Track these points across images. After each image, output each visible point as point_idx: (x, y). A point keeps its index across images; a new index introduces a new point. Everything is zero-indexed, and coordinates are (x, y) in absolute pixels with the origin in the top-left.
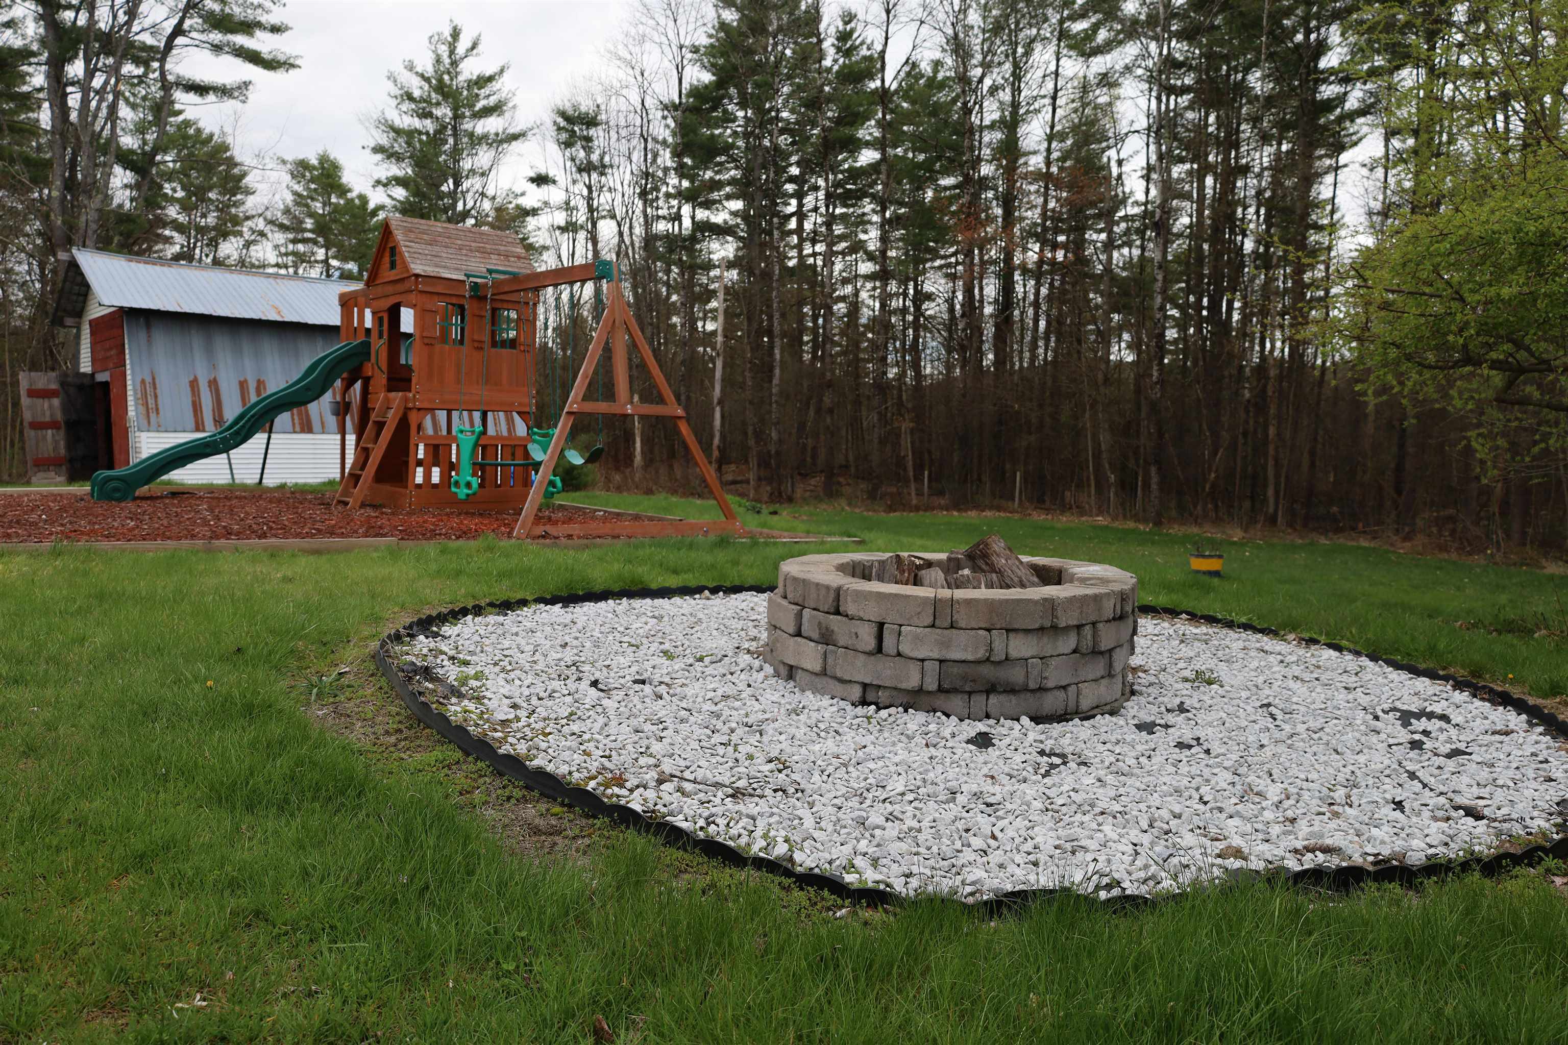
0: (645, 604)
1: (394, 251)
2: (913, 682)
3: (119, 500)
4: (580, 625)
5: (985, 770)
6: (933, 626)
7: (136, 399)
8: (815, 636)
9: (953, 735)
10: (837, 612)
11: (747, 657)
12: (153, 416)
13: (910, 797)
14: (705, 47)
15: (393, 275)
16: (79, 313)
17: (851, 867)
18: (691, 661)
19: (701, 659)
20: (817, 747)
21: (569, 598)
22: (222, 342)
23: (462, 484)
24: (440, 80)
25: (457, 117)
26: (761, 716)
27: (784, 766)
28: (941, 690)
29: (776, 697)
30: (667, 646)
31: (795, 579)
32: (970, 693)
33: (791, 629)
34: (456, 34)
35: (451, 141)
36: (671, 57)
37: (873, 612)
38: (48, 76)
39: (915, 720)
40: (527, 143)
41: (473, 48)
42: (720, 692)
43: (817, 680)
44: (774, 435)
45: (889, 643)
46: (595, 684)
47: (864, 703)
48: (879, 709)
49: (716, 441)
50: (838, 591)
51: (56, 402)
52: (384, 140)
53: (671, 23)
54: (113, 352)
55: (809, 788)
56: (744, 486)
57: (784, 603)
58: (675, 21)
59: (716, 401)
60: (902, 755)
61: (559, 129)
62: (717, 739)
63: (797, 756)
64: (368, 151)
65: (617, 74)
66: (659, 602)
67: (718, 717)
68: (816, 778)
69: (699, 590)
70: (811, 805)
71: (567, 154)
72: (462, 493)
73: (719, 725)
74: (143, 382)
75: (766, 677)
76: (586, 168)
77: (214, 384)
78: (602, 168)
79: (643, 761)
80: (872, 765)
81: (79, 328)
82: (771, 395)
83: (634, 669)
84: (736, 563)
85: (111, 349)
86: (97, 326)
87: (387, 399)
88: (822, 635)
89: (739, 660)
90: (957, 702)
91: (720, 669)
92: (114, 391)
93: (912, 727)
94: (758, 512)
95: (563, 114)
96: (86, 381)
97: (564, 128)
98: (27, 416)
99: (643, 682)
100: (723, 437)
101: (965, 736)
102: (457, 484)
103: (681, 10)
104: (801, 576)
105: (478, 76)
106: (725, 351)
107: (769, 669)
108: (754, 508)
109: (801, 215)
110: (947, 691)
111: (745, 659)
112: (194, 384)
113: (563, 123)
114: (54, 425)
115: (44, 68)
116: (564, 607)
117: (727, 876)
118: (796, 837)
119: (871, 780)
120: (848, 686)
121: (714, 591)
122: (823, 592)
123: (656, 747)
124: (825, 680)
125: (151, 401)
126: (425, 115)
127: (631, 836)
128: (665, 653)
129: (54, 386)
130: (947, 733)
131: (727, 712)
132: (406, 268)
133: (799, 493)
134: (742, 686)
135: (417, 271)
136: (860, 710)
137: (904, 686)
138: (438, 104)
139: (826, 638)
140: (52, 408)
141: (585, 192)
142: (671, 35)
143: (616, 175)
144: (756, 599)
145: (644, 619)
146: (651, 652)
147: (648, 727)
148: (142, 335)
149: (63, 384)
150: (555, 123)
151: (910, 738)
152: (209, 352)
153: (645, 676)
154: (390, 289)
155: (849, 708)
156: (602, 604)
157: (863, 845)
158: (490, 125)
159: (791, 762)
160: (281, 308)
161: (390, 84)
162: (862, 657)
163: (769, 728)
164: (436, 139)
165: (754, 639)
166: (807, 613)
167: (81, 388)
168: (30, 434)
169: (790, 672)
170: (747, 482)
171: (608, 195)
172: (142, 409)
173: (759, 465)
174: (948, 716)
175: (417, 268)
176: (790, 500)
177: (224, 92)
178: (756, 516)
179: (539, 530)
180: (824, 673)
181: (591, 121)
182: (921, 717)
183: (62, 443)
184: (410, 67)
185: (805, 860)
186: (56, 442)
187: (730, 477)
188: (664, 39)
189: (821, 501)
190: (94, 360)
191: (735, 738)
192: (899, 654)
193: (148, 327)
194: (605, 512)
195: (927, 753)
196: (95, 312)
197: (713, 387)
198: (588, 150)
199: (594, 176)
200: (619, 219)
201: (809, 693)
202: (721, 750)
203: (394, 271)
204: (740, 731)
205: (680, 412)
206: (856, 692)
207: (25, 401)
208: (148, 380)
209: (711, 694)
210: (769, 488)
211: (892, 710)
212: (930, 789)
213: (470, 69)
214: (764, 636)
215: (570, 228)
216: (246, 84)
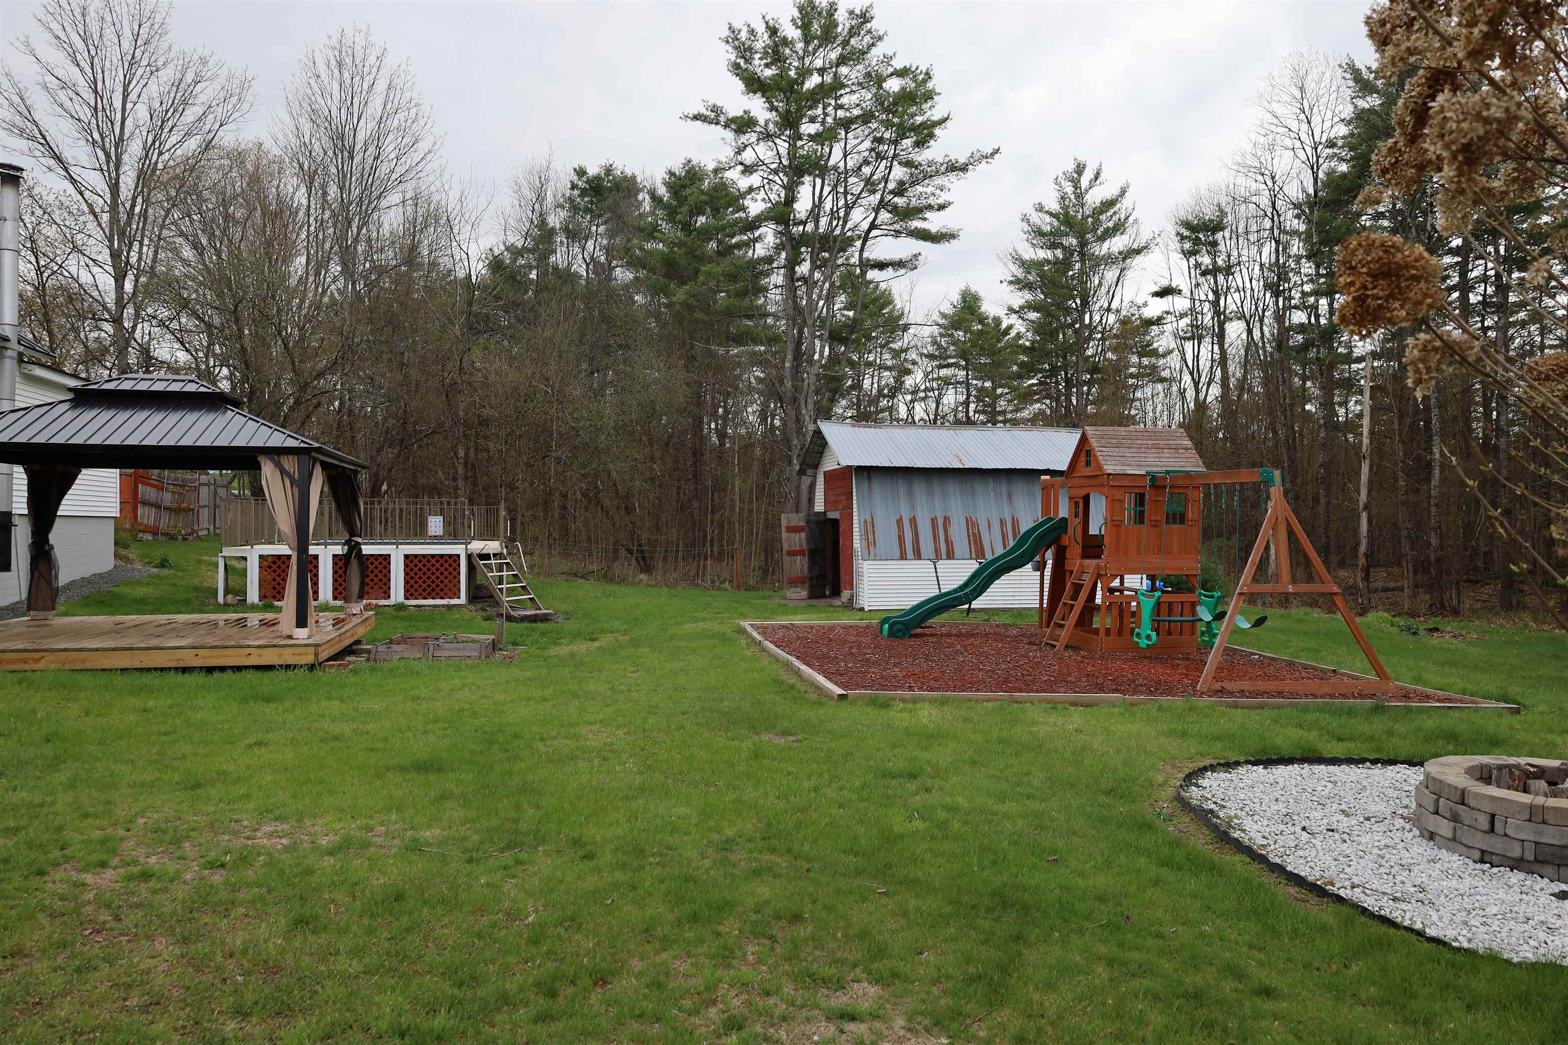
0: (1321, 770)
1: (1089, 453)
2: (1516, 852)
3: (902, 638)
4: (1281, 785)
5: (1556, 911)
6: (1530, 820)
7: (861, 535)
8: (1448, 815)
9: (1542, 889)
10: (1463, 804)
11: (1401, 821)
12: (872, 548)
13: (1500, 917)
14: (1344, 138)
15: (1088, 471)
16: (816, 466)
17: (1456, 940)
18: (1362, 819)
19: (1368, 819)
20: (1445, 883)
21: (1268, 762)
22: (919, 487)
23: (1143, 636)
24: (1067, 214)
25: (1083, 244)
26: (1410, 861)
27: (1423, 890)
28: (1536, 860)
29: (1421, 850)
30: (1344, 807)
31: (1434, 779)
32: (1559, 866)
33: (1432, 809)
34: (1080, 169)
35: (1078, 266)
36: (1304, 158)
37: (1488, 807)
38: (785, 276)
39: (1516, 877)
40: (1151, 255)
41: (1096, 178)
42: (1383, 843)
43: (1450, 843)
44: (1434, 541)
45: (1498, 826)
46: (1304, 829)
47: (1482, 861)
48: (1493, 866)
49: (1363, 548)
50: (1463, 791)
51: (803, 535)
52: (1020, 273)
53: (1305, 127)
54: (843, 498)
55: (1437, 903)
56: (1396, 593)
57: (1427, 792)
58: (1309, 123)
59: (1361, 506)
60: (1502, 894)
61: (1183, 238)
62: (1382, 870)
63: (1432, 886)
64: (1005, 284)
65: (1247, 184)
66: (1332, 768)
67: (1383, 858)
68: (1442, 898)
69: (1362, 761)
70: (1438, 911)
71: (1192, 261)
72: (1143, 643)
73: (1383, 863)
74: (866, 521)
75: (1414, 837)
76: (1213, 271)
77: (913, 522)
78: (1228, 270)
79: (1342, 876)
80: (1479, 898)
81: (815, 477)
82: (1429, 497)
83: (1325, 821)
84: (1390, 734)
85: (840, 495)
86: (830, 476)
87: (1082, 565)
88: (1453, 816)
89: (1396, 823)
90: (1550, 870)
91: (1382, 827)
92: (842, 527)
93: (1513, 880)
94: (1415, 634)
95: (1187, 225)
96: (821, 518)
97: (1186, 237)
98: (786, 547)
99: (1333, 831)
100: (1370, 544)
101: (1551, 891)
102: (1139, 635)
103: (1315, 110)
104: (1439, 777)
105: (1102, 203)
106: (1371, 454)
107: (1416, 832)
108: (1409, 628)
109: (1465, 287)
110: (1542, 862)
111: (1399, 822)
112: (900, 522)
113: (1186, 233)
114: (801, 553)
115: (782, 271)
116: (1266, 768)
117: (1392, 931)
118: (1427, 923)
119: (1477, 905)
120: (1472, 851)
121: (1374, 762)
122: (1453, 790)
123: (1348, 870)
124: (1455, 844)
125: (871, 537)
126: (1053, 246)
127: (1344, 909)
128: (1343, 811)
129: (802, 524)
130: (1537, 888)
131: (1387, 856)
132: (1100, 468)
133: (1467, 604)
134: (1397, 841)
135: (1109, 471)
136: (1478, 866)
137: (1509, 855)
138: (1067, 235)
139: (1455, 818)
140: (799, 540)
141: (1211, 297)
142: (1304, 137)
143: (1244, 271)
144: (1408, 772)
145: (1323, 783)
146: (1333, 810)
147: (1341, 858)
148: (865, 486)
149: (808, 522)
150: (1178, 234)
151: (1510, 887)
152: (910, 495)
153: (1334, 827)
154: (1085, 482)
155: (1471, 863)
156: (1290, 767)
157: (1464, 932)
158: (1117, 244)
159: (1427, 889)
160: (961, 455)
161: (1025, 224)
162: (1480, 834)
163: (1416, 869)
164: (1066, 264)
165: (1406, 807)
166: (1442, 800)
167: (818, 523)
168: (786, 559)
169: (1432, 836)
170: (1402, 589)
171: (1236, 296)
172: (865, 543)
173: (1415, 572)
174: (1542, 877)
175: (1109, 468)
176: (1456, 612)
177: (899, 264)
178: (1412, 638)
179: (1217, 686)
180: (1454, 839)
181: (1216, 227)
182: (1522, 875)
183: (806, 566)
184: (1040, 209)
185: (1431, 932)
186: (802, 565)
187: (1380, 584)
188: (1298, 144)
189: (1497, 614)
190: (826, 502)
191: (1393, 871)
192: (1506, 835)
193: (869, 478)
194: (1260, 655)
195: (1520, 896)
196: (828, 465)
197: (1358, 492)
198: (1214, 255)
199: (1221, 278)
200: (1248, 316)
201: (1444, 851)
202: (1385, 877)
203: (1088, 469)
204: (1397, 868)
205: (1336, 589)
206: (1477, 855)
207: (785, 535)
208: (869, 520)
209: (1377, 844)
210: (1428, 597)
211: (1502, 869)
212: (1514, 915)
213: (1094, 198)
214: (1414, 805)
215: (1196, 334)
216: (916, 256)
